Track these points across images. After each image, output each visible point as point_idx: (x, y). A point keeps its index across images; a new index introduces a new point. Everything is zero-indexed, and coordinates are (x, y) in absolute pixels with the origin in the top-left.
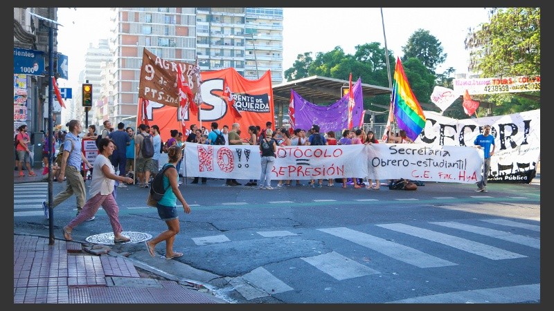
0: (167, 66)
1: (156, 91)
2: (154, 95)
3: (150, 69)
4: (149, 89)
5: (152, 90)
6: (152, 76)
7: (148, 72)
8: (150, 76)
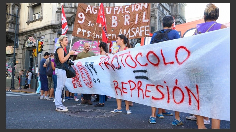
0: (95, 12)
1: (85, 31)
2: (84, 34)
3: (81, 15)
4: (80, 29)
5: (83, 30)
6: (83, 20)
7: (81, 17)
8: (82, 21)
